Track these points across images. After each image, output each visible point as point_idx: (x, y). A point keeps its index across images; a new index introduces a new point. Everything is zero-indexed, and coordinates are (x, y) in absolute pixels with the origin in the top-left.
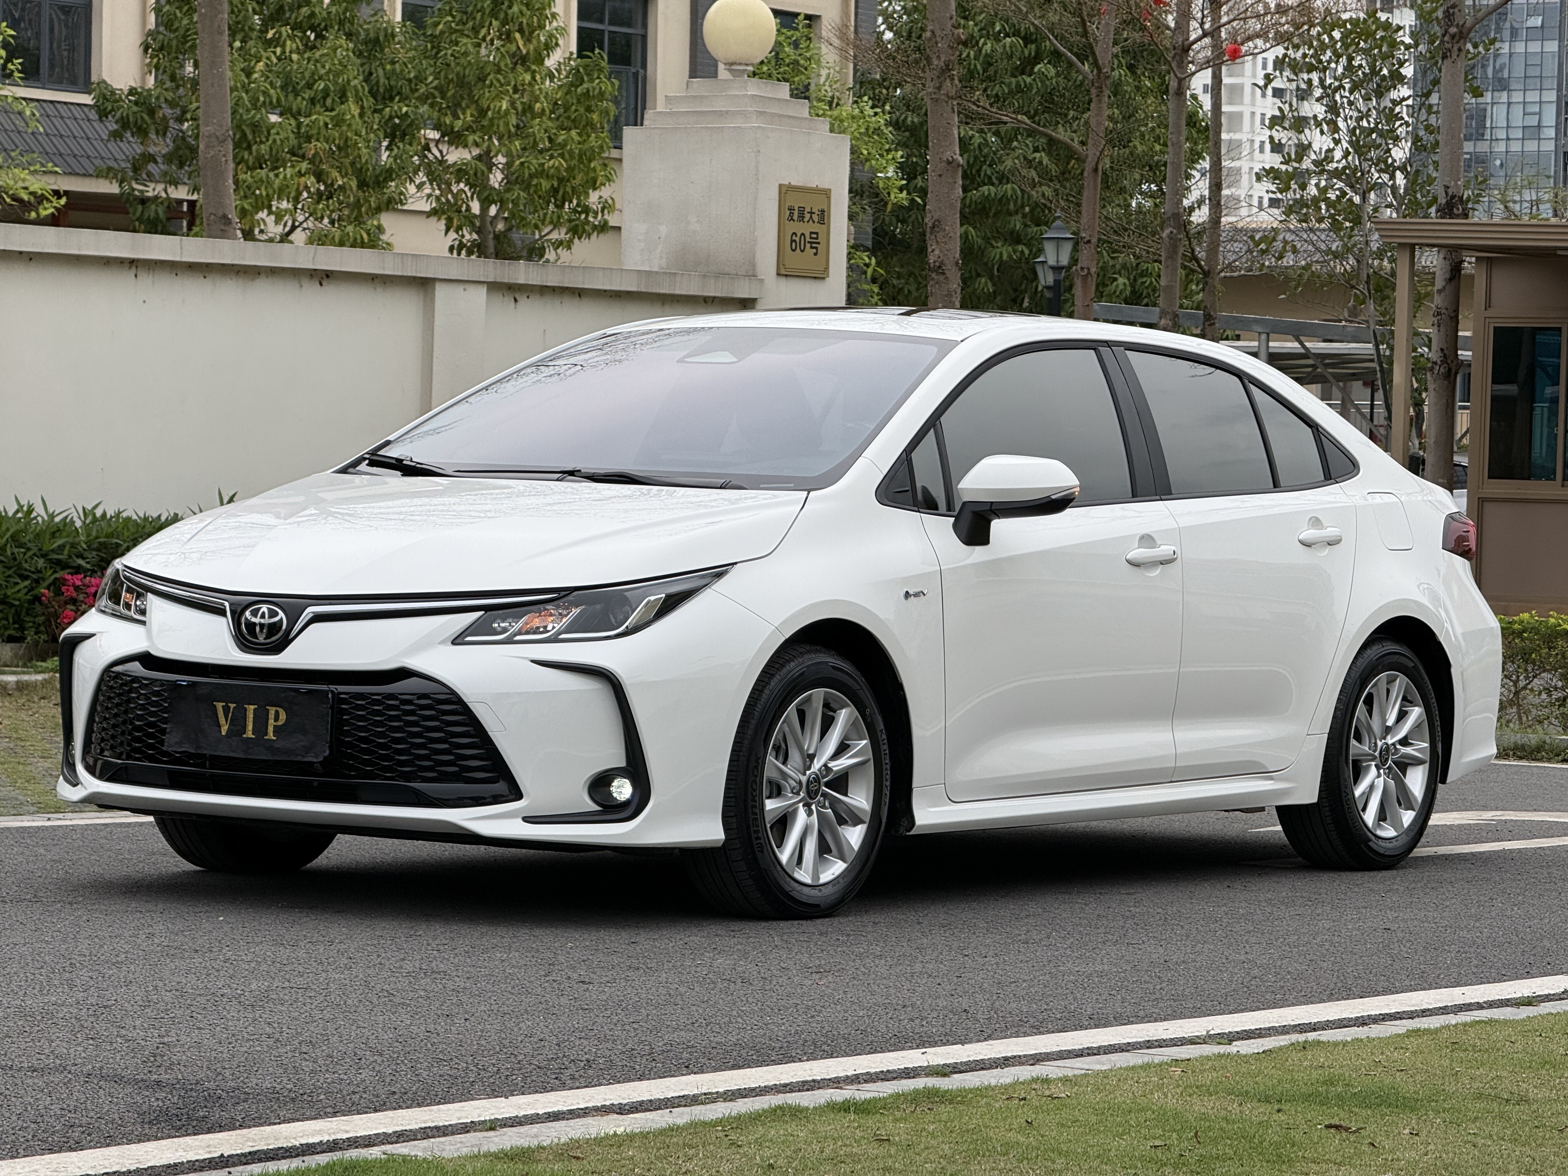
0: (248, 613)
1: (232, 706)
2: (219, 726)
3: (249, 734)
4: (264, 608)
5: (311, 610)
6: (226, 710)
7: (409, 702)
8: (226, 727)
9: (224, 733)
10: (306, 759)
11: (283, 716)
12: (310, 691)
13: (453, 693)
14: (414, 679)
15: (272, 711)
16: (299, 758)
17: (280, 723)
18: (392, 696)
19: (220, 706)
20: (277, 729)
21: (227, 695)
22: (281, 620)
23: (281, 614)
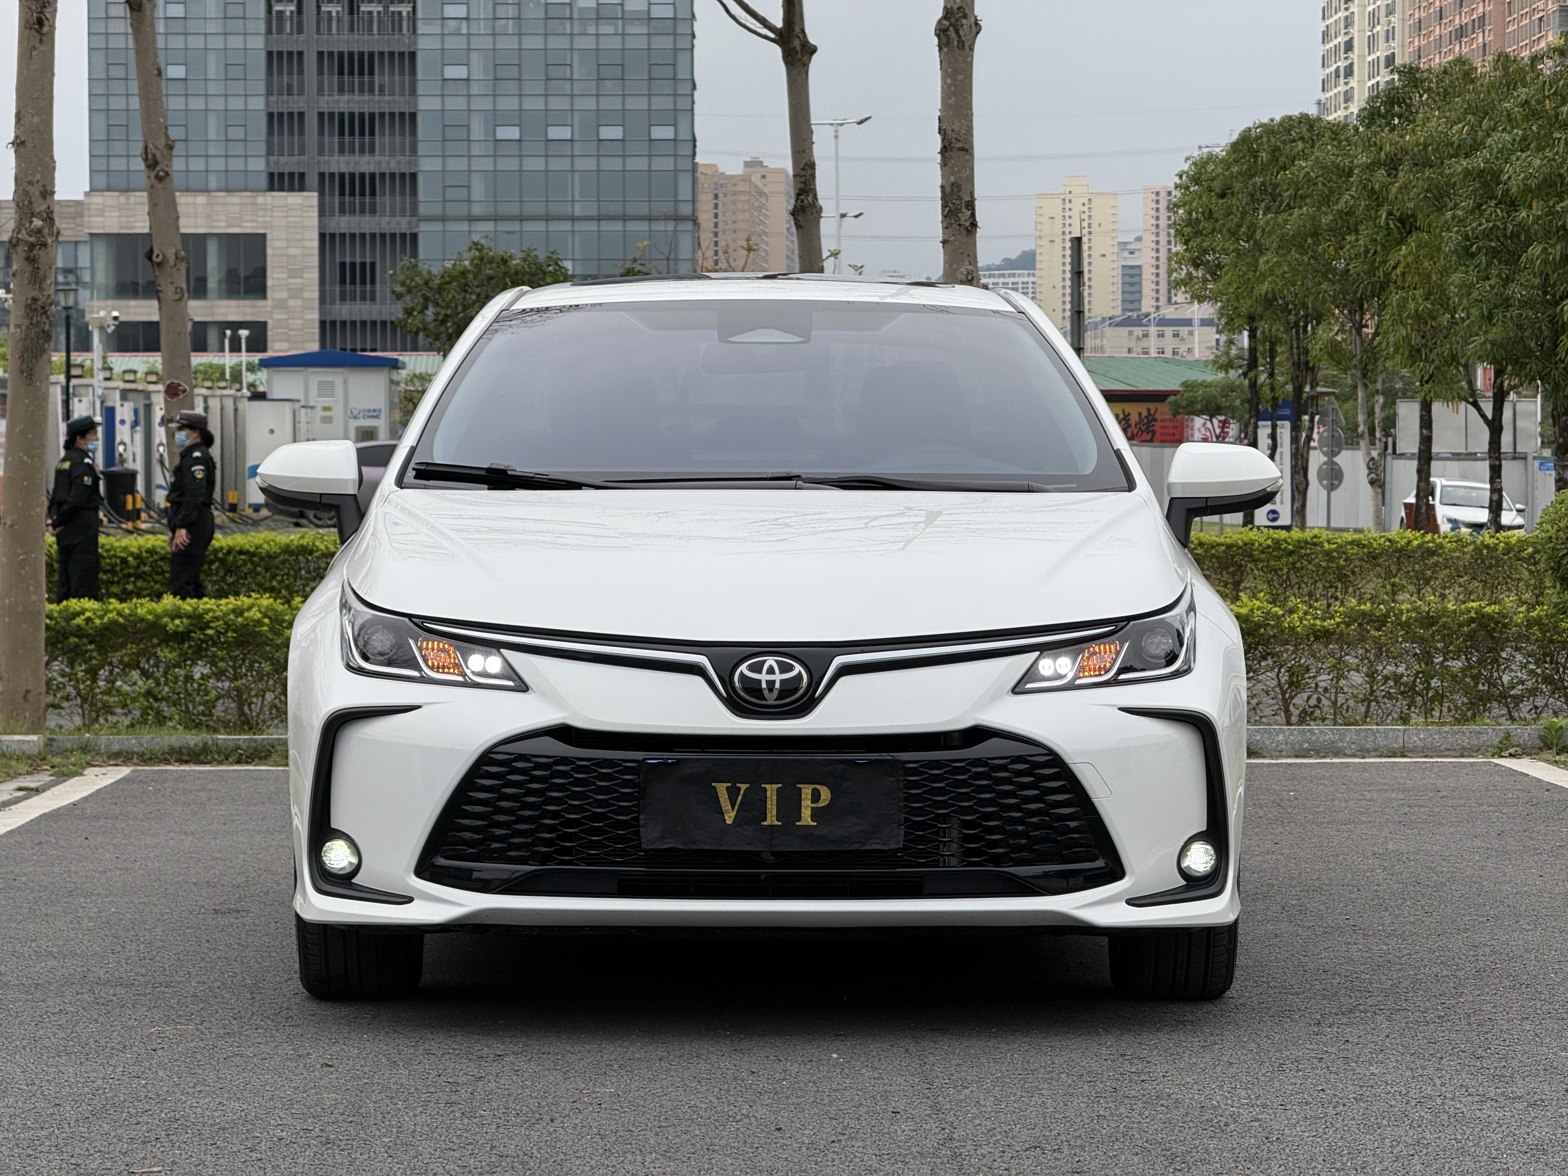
0: (743, 668)
1: (743, 787)
2: (721, 813)
3: (772, 819)
4: (771, 661)
5: (839, 661)
6: (733, 793)
7: (1004, 768)
8: (733, 814)
9: (729, 821)
10: (868, 847)
11: (825, 794)
12: (872, 762)
13: (1051, 752)
14: (995, 740)
15: (807, 791)
16: (857, 847)
17: (821, 804)
18: (978, 762)
19: (722, 789)
20: (816, 814)
21: (732, 774)
22: (800, 674)
23: (798, 668)
